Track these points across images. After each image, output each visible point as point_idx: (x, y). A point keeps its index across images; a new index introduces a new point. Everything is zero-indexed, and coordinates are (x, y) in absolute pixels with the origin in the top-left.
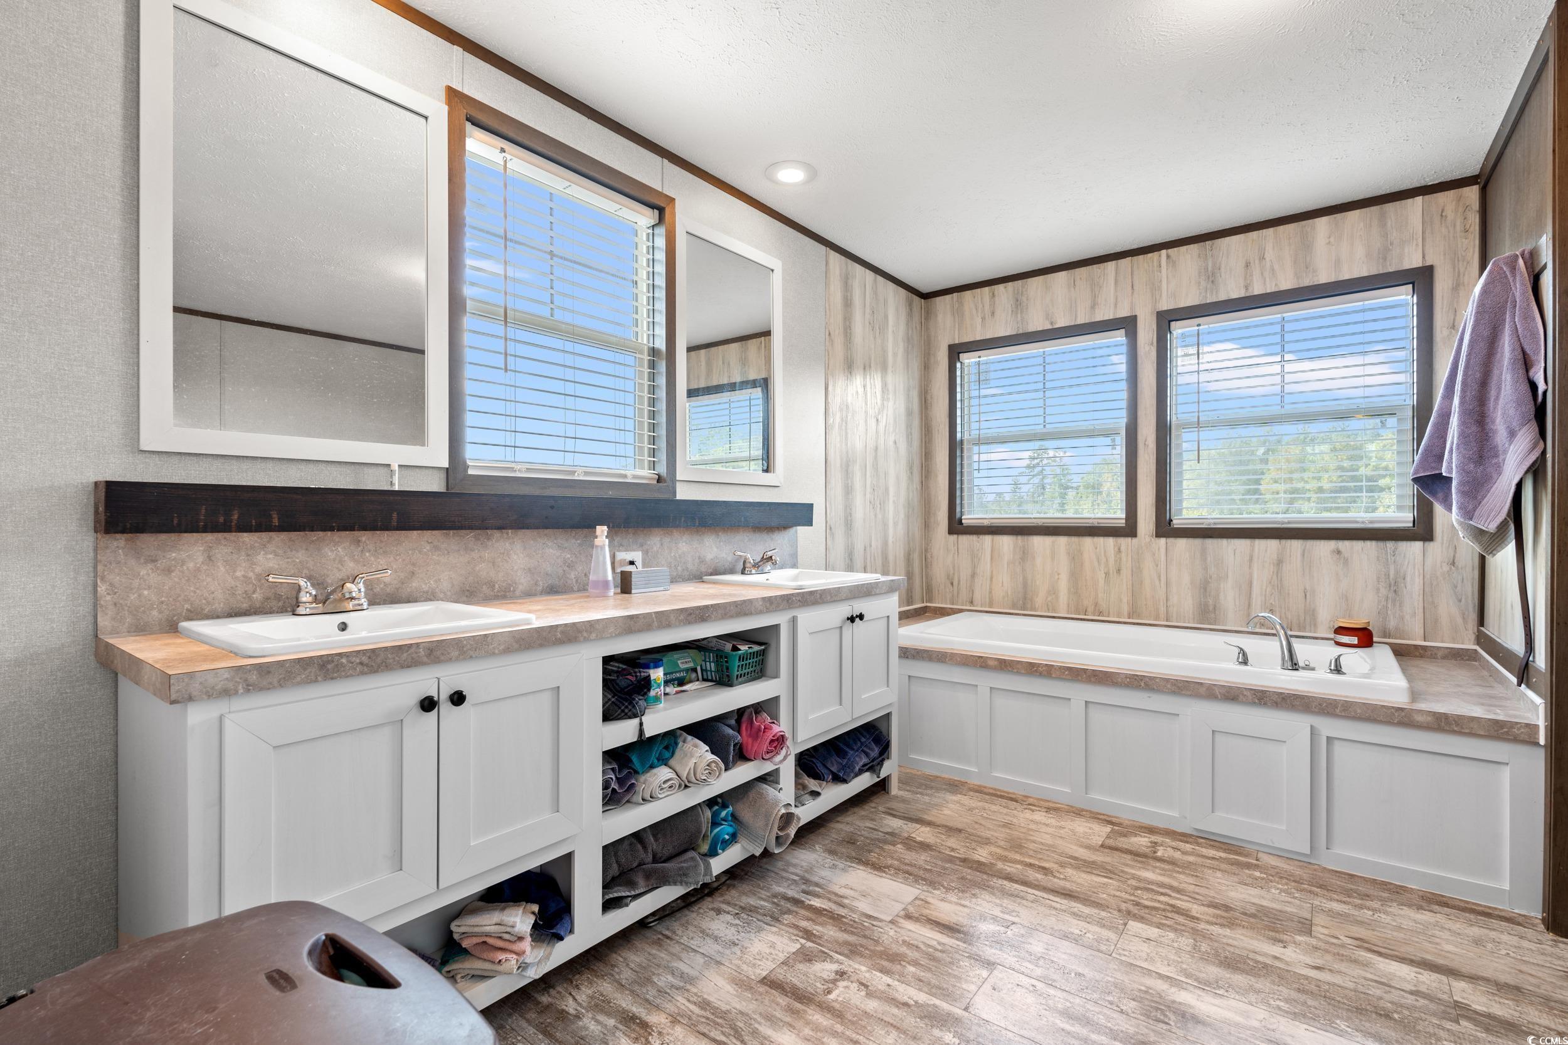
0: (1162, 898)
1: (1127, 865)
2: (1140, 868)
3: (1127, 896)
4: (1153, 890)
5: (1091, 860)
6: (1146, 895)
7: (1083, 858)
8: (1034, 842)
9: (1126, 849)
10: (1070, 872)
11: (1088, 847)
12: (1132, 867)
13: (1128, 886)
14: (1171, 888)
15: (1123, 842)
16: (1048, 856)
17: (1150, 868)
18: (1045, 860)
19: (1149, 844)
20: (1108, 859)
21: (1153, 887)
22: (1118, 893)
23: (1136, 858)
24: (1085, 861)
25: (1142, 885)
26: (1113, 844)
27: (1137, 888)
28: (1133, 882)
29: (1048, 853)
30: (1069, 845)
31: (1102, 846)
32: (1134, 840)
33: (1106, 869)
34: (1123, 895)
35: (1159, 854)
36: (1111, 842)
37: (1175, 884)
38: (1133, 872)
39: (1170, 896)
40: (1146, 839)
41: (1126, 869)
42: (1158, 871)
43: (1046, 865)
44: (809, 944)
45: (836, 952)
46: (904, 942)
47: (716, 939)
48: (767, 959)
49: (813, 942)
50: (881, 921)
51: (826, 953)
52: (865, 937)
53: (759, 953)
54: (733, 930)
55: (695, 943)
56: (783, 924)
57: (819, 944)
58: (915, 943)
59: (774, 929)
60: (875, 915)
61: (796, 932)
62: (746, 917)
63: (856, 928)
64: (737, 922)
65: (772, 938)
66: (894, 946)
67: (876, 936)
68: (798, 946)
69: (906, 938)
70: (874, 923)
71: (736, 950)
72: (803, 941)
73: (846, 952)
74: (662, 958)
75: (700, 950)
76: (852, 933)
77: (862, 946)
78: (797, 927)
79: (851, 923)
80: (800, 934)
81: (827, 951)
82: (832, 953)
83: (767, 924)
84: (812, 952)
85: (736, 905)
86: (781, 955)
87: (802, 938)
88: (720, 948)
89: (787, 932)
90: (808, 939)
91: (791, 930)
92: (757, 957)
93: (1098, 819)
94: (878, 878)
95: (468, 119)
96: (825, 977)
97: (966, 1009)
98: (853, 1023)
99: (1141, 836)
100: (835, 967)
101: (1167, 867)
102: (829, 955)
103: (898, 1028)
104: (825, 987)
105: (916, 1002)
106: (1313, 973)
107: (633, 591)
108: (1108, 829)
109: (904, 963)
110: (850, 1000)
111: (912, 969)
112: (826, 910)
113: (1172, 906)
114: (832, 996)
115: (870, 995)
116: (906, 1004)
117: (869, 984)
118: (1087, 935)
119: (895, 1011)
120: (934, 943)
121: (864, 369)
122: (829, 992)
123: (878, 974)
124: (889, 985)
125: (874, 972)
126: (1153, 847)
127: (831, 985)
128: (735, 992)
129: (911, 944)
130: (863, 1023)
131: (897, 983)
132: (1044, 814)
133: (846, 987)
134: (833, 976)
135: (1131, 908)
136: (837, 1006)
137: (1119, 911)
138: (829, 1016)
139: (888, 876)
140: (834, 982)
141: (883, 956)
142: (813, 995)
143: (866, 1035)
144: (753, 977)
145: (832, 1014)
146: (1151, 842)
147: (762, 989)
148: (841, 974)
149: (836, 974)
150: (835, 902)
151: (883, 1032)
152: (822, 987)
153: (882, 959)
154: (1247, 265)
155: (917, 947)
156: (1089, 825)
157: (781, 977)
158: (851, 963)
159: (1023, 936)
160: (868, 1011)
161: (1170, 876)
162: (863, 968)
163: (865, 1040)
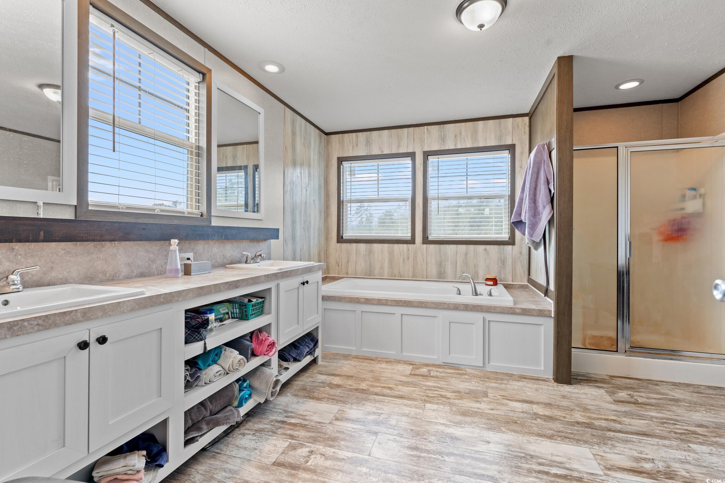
0: (436, 392)
1: (421, 381)
2: (426, 381)
3: (423, 394)
4: (432, 390)
5: (407, 381)
6: (430, 392)
7: (404, 381)
8: (383, 377)
9: (419, 374)
10: (400, 387)
11: (405, 376)
12: (423, 381)
13: (423, 389)
14: (438, 387)
15: (418, 372)
16: (390, 382)
17: (429, 381)
18: (389, 384)
19: (427, 371)
20: (413, 380)
21: (432, 388)
22: (420, 393)
23: (424, 377)
24: (405, 382)
25: (428, 388)
26: (414, 373)
27: (426, 390)
28: (424, 388)
29: (390, 381)
30: (398, 376)
31: (410, 374)
32: (422, 370)
33: (414, 384)
34: (422, 393)
35: (432, 374)
36: (413, 372)
37: (439, 386)
38: (424, 383)
39: (438, 391)
40: (426, 369)
41: (421, 383)
42: (432, 381)
43: (390, 386)
44: (293, 441)
45: (307, 442)
46: (337, 431)
47: (245, 448)
48: (274, 453)
49: (295, 440)
50: (325, 423)
51: (302, 444)
52: (319, 432)
53: (269, 451)
54: (253, 442)
55: (234, 453)
56: (279, 434)
57: (298, 440)
58: (342, 430)
59: (274, 438)
60: (322, 421)
61: (285, 437)
62: (259, 434)
63: (314, 429)
64: (255, 438)
65: (275, 442)
66: (333, 434)
67: (324, 431)
68: (288, 443)
69: (338, 429)
70: (322, 425)
71: (257, 452)
72: (290, 440)
73: (312, 441)
74: (217, 464)
75: (238, 456)
76: (313, 432)
77: (318, 437)
78: (285, 434)
79: (312, 427)
80: (288, 437)
81: (302, 443)
82: (305, 443)
83: (270, 436)
84: (295, 445)
85: (252, 430)
86: (280, 449)
87: (289, 439)
88: (248, 453)
89: (281, 438)
90: (292, 439)
91: (283, 436)
92: (269, 453)
93: (407, 363)
94: (320, 404)
95: (91, 4)
96: (304, 455)
97: (369, 455)
98: (321, 473)
99: (424, 368)
100: (308, 449)
101: (436, 379)
102: (304, 444)
103: (342, 471)
104: (305, 460)
105: (348, 457)
106: (491, 412)
107: (192, 274)
108: (411, 367)
109: (339, 441)
110: (318, 463)
111: (343, 443)
112: (298, 423)
113: (440, 395)
114: (309, 464)
115: (326, 459)
116: (343, 459)
117: (325, 454)
118: (412, 413)
119: (339, 463)
120: (350, 429)
121: (301, 165)
122: (307, 462)
123: (328, 448)
124: (334, 452)
125: (326, 448)
126: (429, 372)
127: (307, 459)
128: (260, 473)
129: (341, 431)
130: (326, 473)
131: (337, 450)
132: (385, 364)
133: (315, 458)
134: (307, 454)
135: (426, 398)
136: (312, 467)
137: (421, 400)
138: (309, 473)
139: (324, 402)
140: (309, 456)
141: (329, 440)
142: (300, 465)
143: (328, 478)
144: (268, 463)
145: (311, 472)
146: (428, 370)
147: (274, 468)
148: (311, 452)
149: (309, 453)
150: (302, 419)
151: (335, 474)
152: (303, 460)
153: (329, 441)
154: (456, 136)
155: (343, 432)
156: (403, 366)
157: (282, 460)
158: (315, 446)
159: (386, 418)
160: (327, 466)
161: (437, 383)
162: (321, 447)
163: (328, 480)
